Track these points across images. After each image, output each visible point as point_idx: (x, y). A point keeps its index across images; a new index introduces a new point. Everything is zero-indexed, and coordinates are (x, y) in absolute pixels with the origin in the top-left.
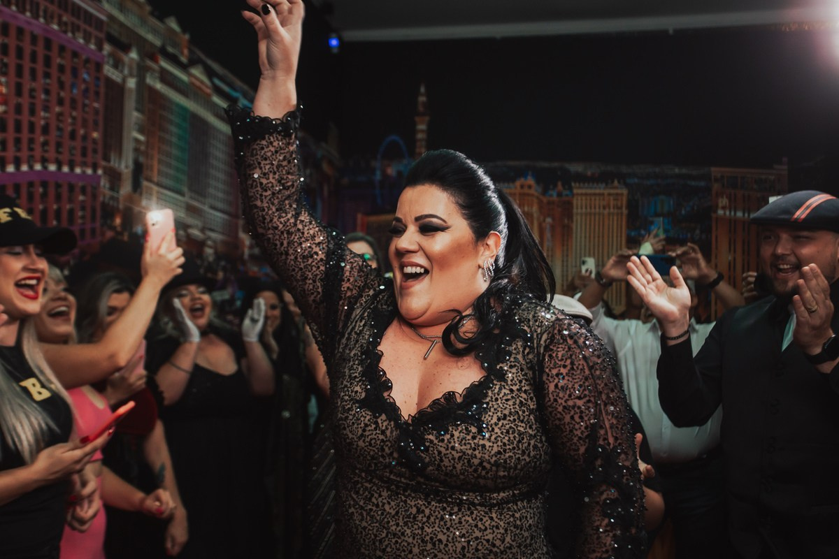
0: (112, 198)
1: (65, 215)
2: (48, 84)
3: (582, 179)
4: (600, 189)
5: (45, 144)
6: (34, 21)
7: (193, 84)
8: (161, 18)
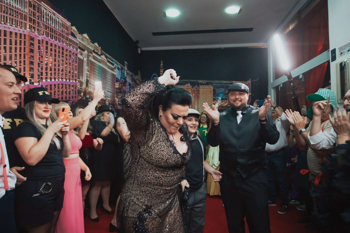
0: (80, 88)
1: (68, 93)
2: (63, 59)
3: (202, 84)
4: (206, 86)
5: (62, 74)
6: (59, 43)
7: (102, 60)
8: (93, 43)
